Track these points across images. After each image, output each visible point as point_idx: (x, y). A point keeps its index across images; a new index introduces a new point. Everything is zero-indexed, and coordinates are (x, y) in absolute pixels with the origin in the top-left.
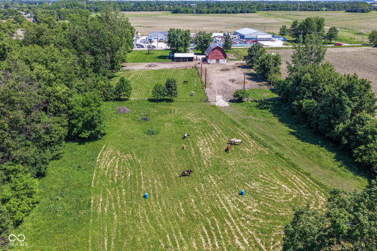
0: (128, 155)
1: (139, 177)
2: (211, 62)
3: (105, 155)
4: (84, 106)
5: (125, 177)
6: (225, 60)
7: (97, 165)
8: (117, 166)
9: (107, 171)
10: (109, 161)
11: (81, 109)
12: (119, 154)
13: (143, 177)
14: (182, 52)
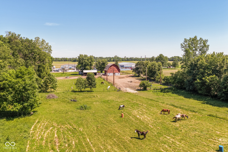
0: (66, 126)
1: (87, 144)
2: (110, 75)
3: (40, 127)
4: (17, 77)
5: (69, 145)
6: (119, 73)
7: (31, 136)
8: (56, 135)
9: (44, 141)
10: (45, 132)
11: (14, 80)
12: (55, 124)
13: (92, 143)
14: (89, 70)
